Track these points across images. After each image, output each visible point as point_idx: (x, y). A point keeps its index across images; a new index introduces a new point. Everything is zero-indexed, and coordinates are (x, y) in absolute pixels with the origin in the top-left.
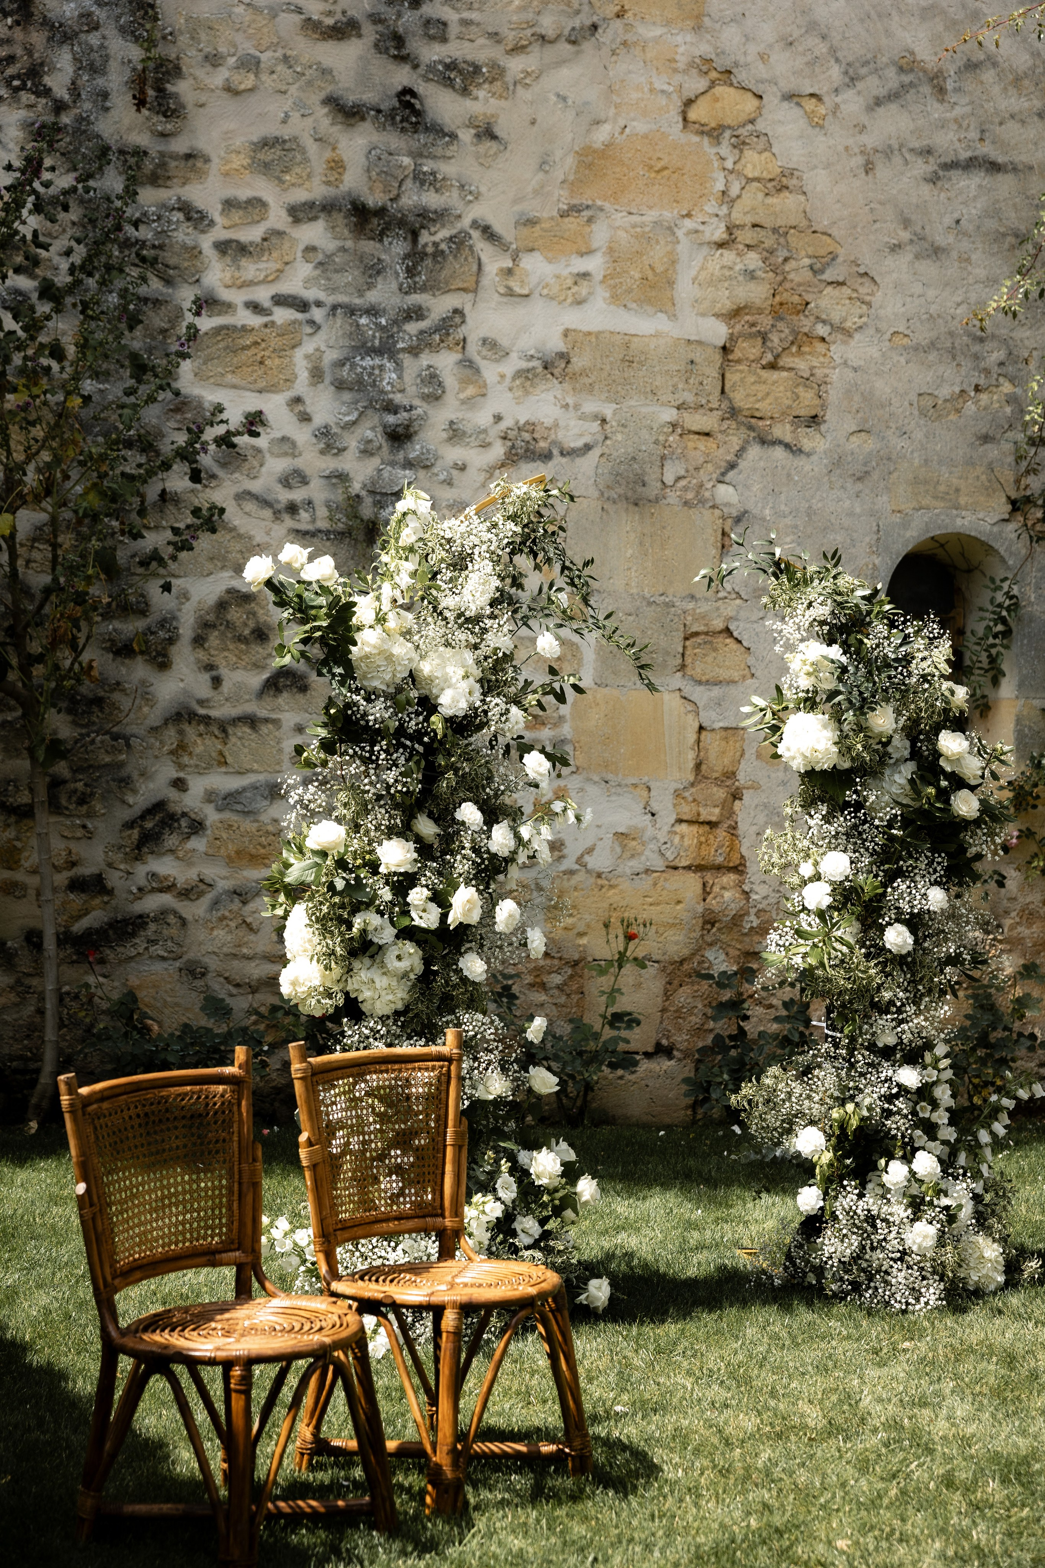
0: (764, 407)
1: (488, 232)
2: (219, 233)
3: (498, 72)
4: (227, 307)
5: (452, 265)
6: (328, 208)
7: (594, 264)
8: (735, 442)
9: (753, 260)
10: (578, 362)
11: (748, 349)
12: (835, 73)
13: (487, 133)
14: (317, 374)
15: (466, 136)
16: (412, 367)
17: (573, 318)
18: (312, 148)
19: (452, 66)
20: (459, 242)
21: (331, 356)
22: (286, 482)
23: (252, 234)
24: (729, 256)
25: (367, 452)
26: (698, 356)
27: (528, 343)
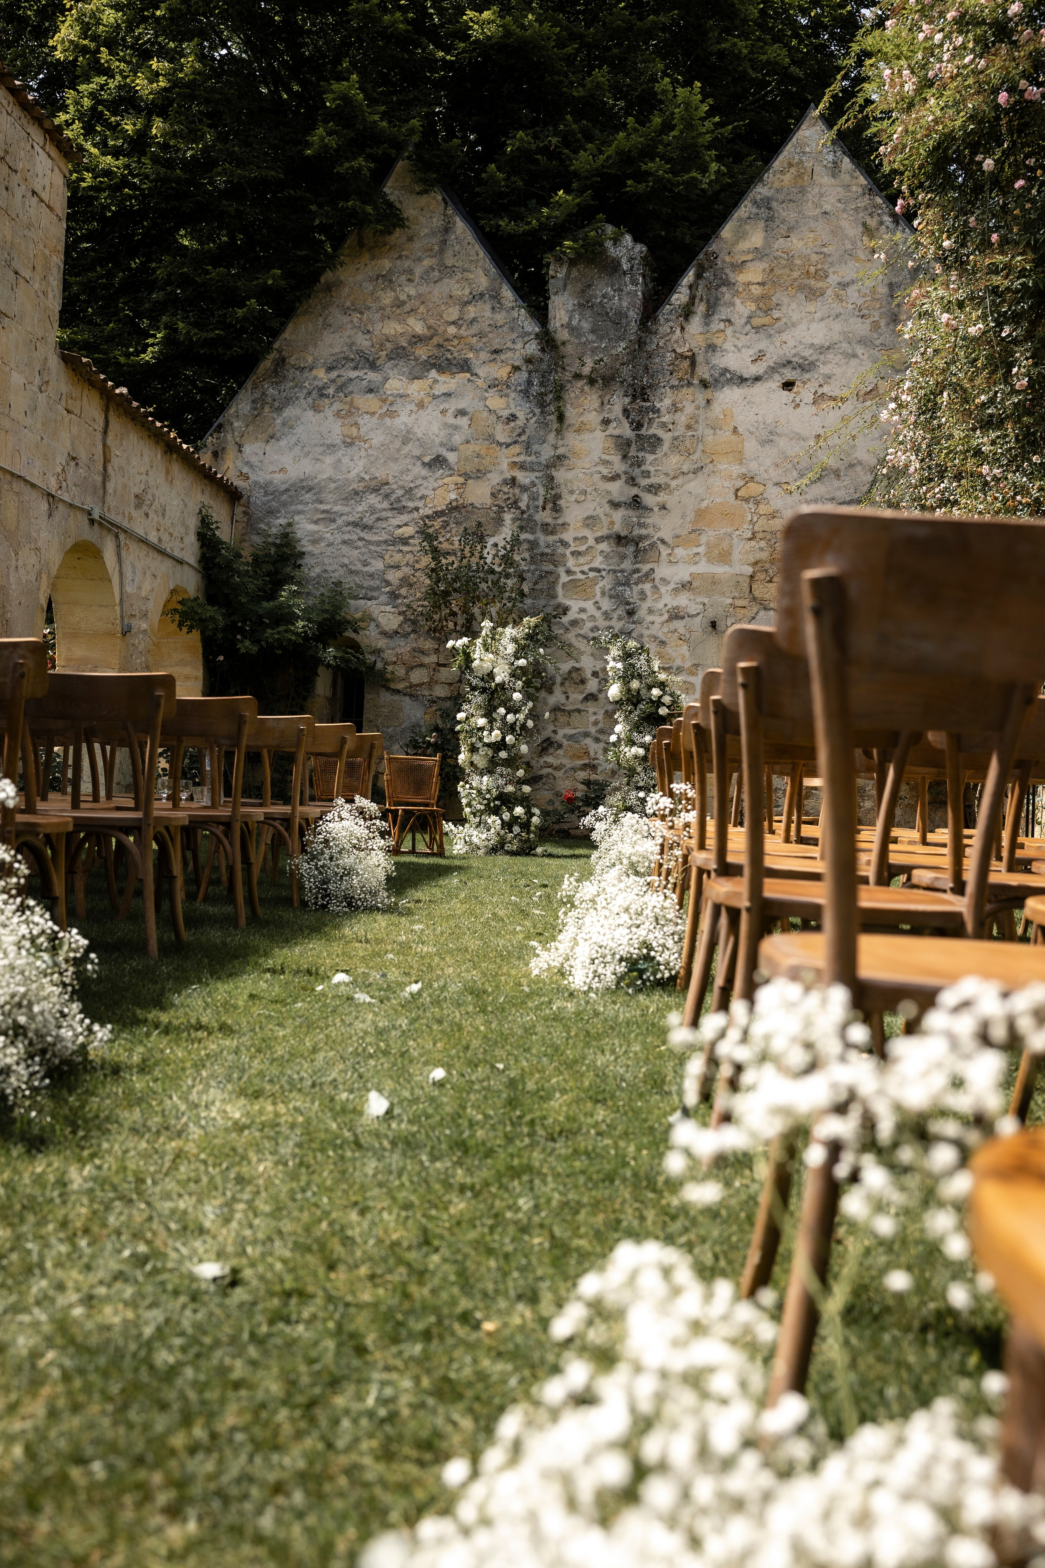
0: (766, 596)
1: (663, 541)
2: (572, 549)
3: (668, 486)
4: (574, 573)
5: (650, 553)
6: (608, 537)
7: (701, 549)
8: (755, 610)
9: (763, 544)
10: (695, 584)
11: (761, 576)
12: (795, 474)
13: (663, 507)
14: (603, 594)
15: (656, 509)
16: (636, 589)
17: (694, 569)
18: (603, 518)
19: (651, 486)
20: (653, 545)
21: (608, 587)
22: (592, 630)
23: (583, 548)
24: (753, 543)
25: (620, 619)
26: (740, 579)
27: (677, 579)
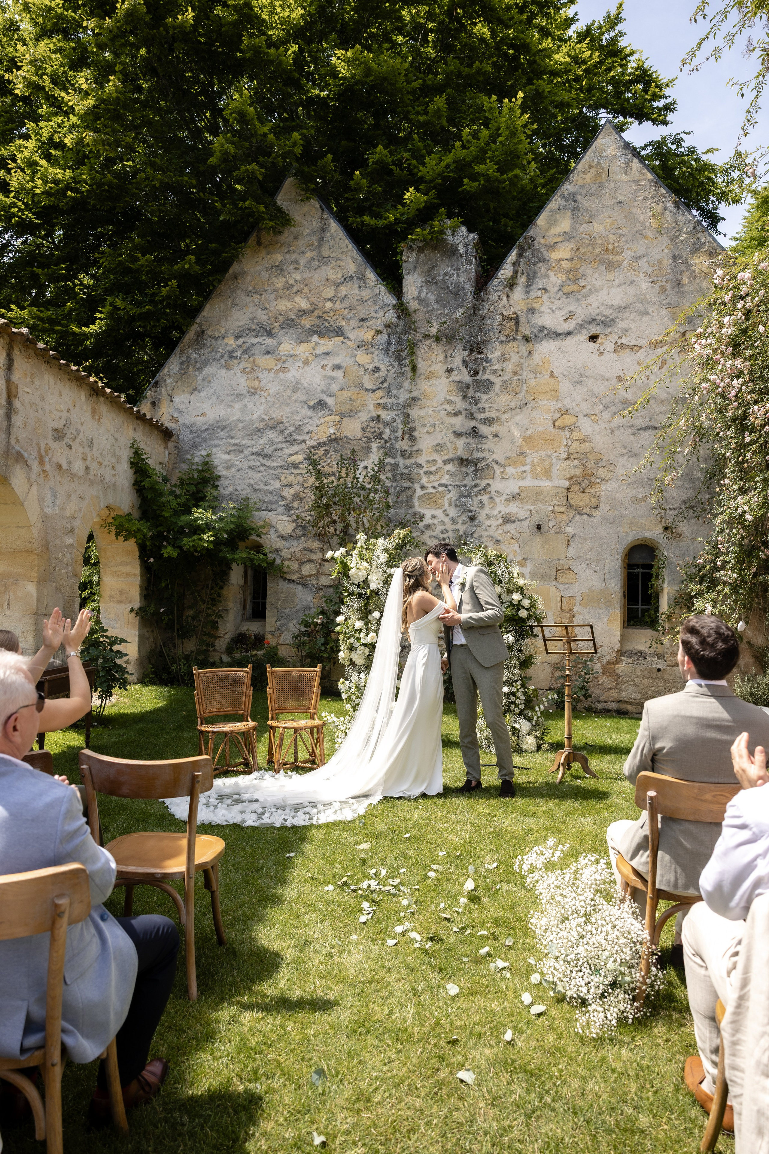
0: (580, 504)
1: (496, 462)
2: (425, 469)
3: (499, 419)
4: (427, 488)
5: (486, 472)
6: (453, 460)
7: (527, 468)
8: (571, 515)
9: (576, 462)
10: (523, 495)
11: (575, 488)
12: (601, 407)
13: (496, 436)
14: (450, 504)
15: (490, 437)
16: (476, 500)
17: (521, 483)
18: (449, 445)
19: (486, 419)
20: (488, 465)
21: (454, 498)
22: (442, 532)
23: (433, 469)
24: (568, 462)
25: (464, 523)
26: (559, 491)
27: (508, 491)
